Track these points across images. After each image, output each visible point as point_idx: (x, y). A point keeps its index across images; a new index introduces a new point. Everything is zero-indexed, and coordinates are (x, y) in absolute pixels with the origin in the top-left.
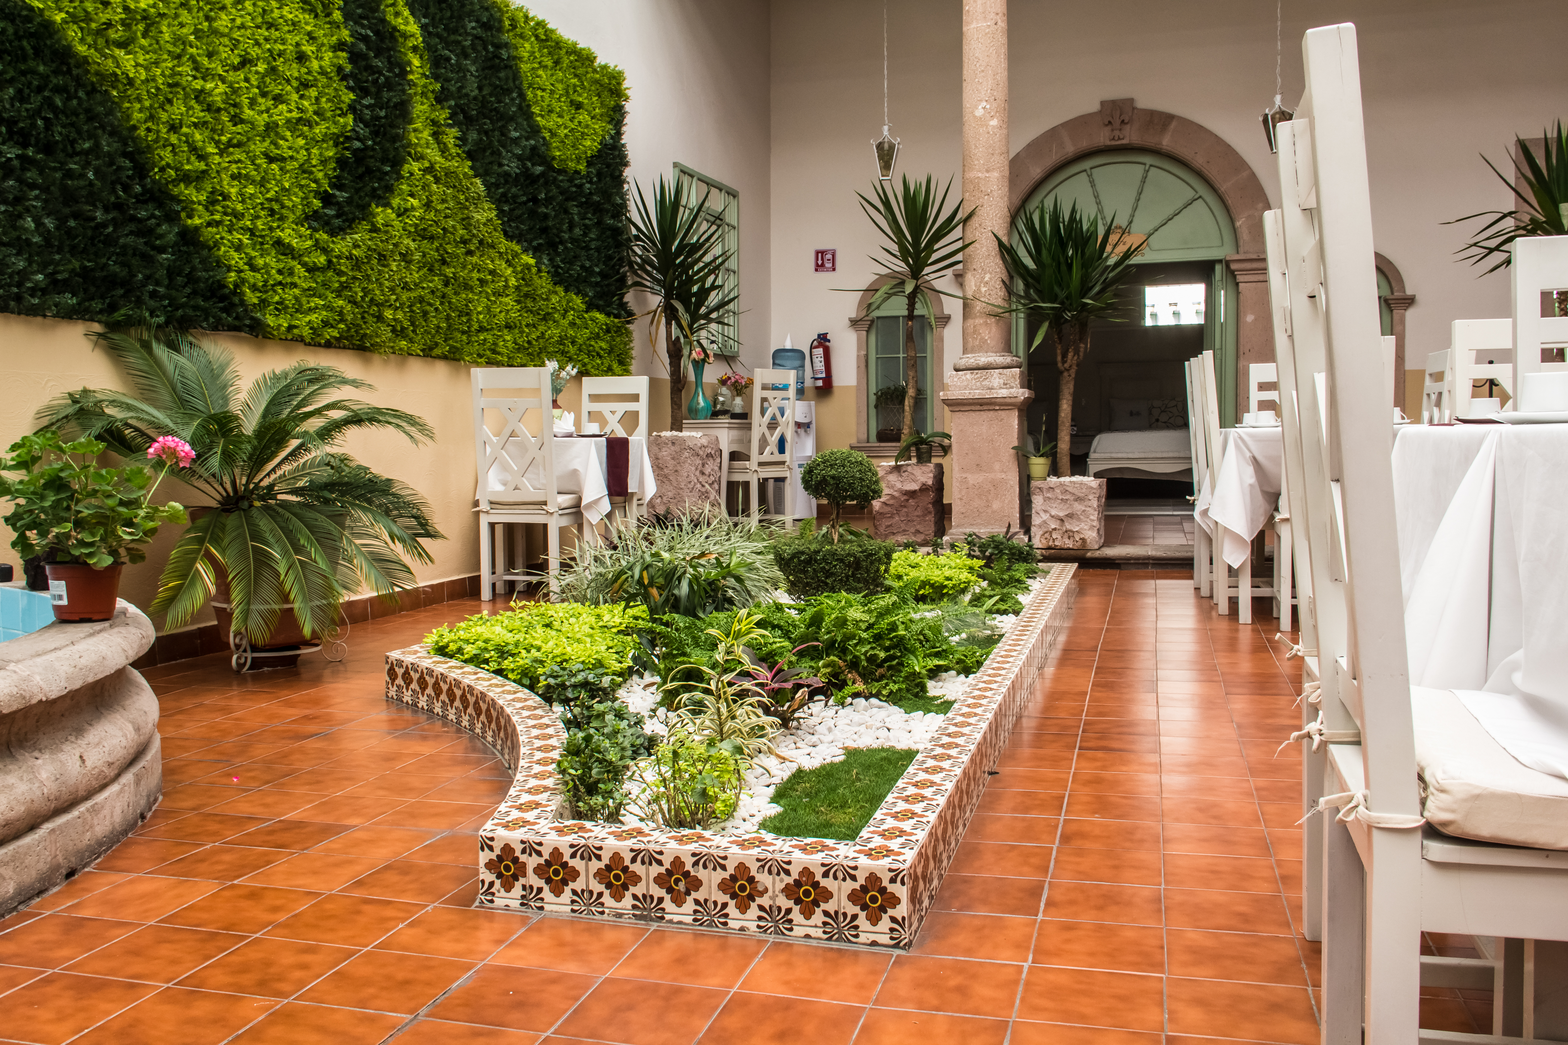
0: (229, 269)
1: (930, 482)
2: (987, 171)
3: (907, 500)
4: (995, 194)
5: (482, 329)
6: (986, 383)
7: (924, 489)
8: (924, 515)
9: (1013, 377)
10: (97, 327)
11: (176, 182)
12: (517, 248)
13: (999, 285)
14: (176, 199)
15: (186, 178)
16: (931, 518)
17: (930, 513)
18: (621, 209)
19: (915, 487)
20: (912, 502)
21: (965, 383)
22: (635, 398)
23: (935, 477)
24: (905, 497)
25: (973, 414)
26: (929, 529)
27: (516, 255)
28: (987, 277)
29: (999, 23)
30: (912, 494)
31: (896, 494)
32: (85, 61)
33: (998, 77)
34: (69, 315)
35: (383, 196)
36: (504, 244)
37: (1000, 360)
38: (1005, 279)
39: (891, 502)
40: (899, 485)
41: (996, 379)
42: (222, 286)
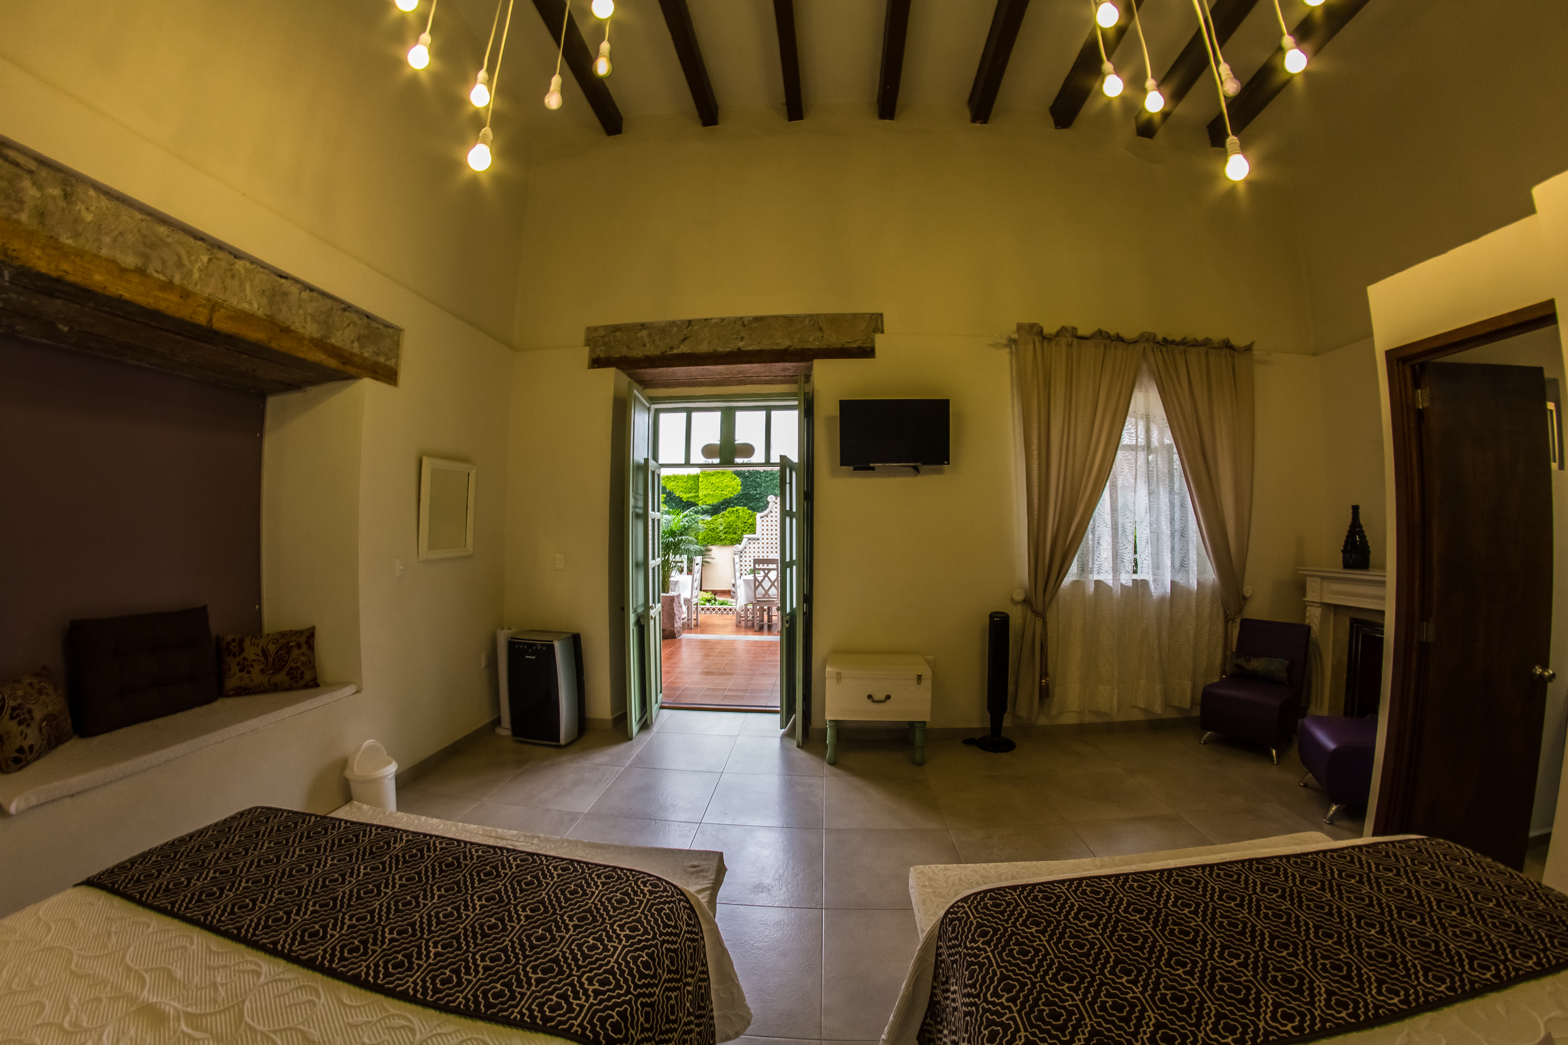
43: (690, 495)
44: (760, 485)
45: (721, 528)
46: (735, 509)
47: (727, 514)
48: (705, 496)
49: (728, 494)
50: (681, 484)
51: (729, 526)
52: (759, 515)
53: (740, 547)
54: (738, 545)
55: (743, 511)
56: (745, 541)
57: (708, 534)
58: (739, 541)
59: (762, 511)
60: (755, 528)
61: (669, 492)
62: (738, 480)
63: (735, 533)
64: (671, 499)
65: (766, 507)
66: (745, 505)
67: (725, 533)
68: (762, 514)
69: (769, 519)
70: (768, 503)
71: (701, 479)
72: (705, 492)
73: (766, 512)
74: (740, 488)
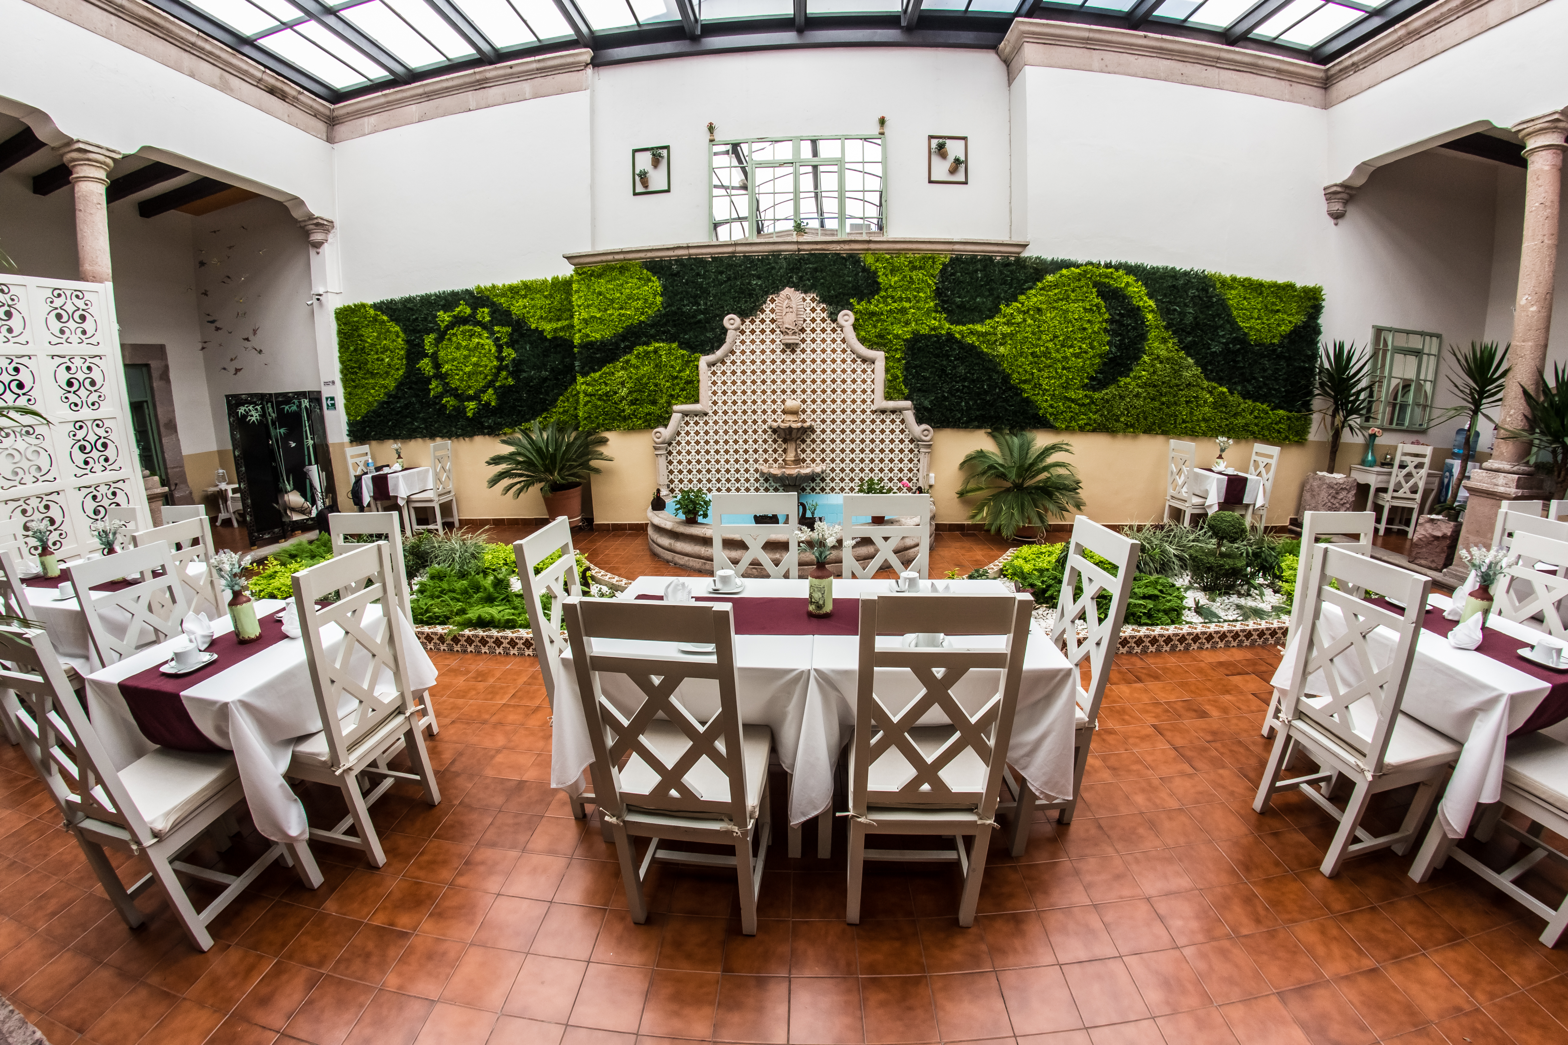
0: (1040, 409)
1: (1449, 534)
2: (1523, 341)
3: (1433, 541)
4: (1528, 357)
5: (1184, 422)
6: (1494, 480)
7: (1444, 537)
8: (1441, 553)
9: (1513, 480)
10: (989, 430)
11: (1019, 383)
12: (1216, 385)
13: (1520, 417)
14: (1020, 388)
15: (1025, 382)
16: (1444, 555)
18: (1315, 356)
19: (1439, 534)
20: (1436, 543)
21: (1481, 478)
22: (1271, 457)
23: (1453, 532)
24: (1432, 539)
25: (1483, 499)
26: (1441, 561)
27: (1215, 388)
28: (1512, 412)
29: (1546, 241)
30: (1437, 538)
31: (1427, 535)
32: (987, 354)
33: (1541, 278)
34: (979, 427)
35: (1126, 373)
36: (1206, 384)
37: (1507, 466)
38: (1526, 414)
39: (1423, 540)
40: (1430, 531)
41: (1501, 479)
42: (1037, 414)
43: (560, 324)
44: (705, 292)
45: (624, 392)
46: (651, 348)
47: (634, 361)
48: (586, 321)
49: (634, 314)
50: (540, 301)
51: (640, 386)
52: (703, 361)
53: (665, 432)
54: (661, 429)
55: (670, 352)
56: (676, 418)
57: (596, 407)
58: (663, 420)
59: (712, 350)
60: (697, 389)
61: (518, 321)
62: (656, 284)
63: (654, 403)
64: (522, 335)
65: (721, 341)
66: (671, 339)
67: (632, 403)
68: (711, 358)
69: (728, 367)
70: (725, 331)
71: (575, 286)
72: (585, 315)
73: (719, 353)
74: (659, 299)
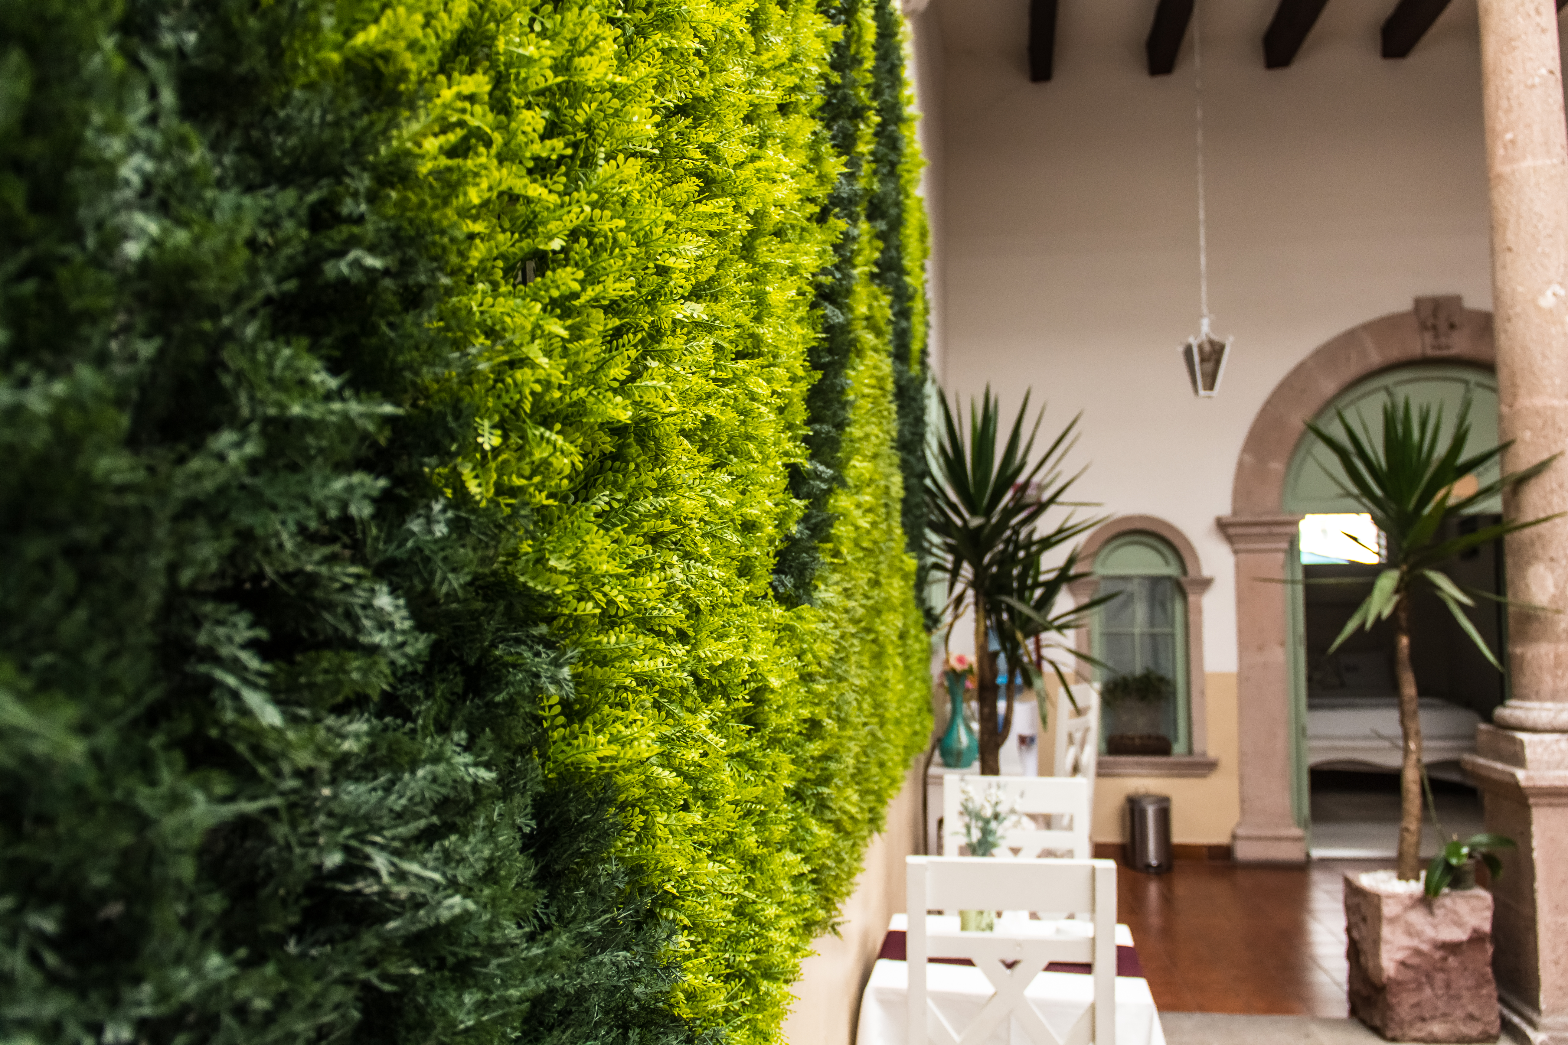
1: (1487, 927)
3: (1444, 959)
7: (1476, 939)
8: (1479, 986)
17: (1488, 982)
19: (1459, 935)
20: (1452, 961)
21: (1558, 757)
24: (1438, 955)
30: (1451, 948)
31: (1425, 947)
39: (1415, 961)
40: (1430, 932)
